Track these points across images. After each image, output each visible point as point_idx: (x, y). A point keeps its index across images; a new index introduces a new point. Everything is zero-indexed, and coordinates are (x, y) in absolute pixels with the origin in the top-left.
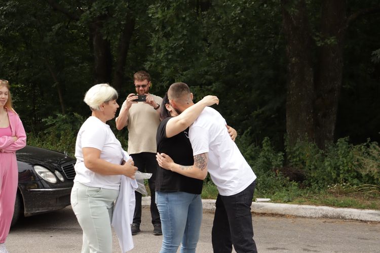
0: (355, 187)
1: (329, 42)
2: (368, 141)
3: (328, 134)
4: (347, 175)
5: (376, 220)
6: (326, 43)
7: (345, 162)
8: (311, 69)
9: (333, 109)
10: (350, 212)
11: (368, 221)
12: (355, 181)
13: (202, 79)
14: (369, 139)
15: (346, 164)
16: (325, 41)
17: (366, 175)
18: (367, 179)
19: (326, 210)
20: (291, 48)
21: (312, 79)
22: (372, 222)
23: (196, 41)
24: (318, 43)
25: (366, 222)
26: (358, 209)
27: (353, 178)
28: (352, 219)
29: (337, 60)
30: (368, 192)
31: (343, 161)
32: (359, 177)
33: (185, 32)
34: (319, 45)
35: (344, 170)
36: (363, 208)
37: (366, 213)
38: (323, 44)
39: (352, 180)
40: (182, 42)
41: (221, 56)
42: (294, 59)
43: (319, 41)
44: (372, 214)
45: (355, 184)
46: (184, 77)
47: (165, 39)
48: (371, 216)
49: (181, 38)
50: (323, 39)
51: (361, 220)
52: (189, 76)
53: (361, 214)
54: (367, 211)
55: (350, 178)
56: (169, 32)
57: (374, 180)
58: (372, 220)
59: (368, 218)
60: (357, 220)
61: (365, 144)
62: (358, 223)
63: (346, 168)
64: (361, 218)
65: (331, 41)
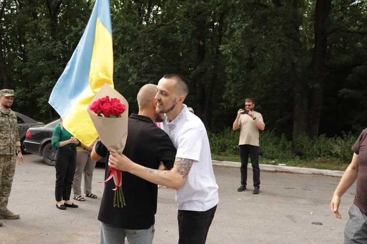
0: (329, 159)
1: (315, 86)
3: (315, 132)
4: (325, 153)
10: (326, 171)
12: (329, 156)
15: (324, 148)
17: (334, 153)
18: (335, 155)
19: (314, 170)
20: (296, 88)
22: (337, 177)
25: (334, 176)
27: (328, 154)
28: (327, 175)
29: (320, 95)
30: (336, 162)
31: (323, 146)
32: (331, 154)
34: (311, 87)
35: (323, 151)
37: (334, 172)
38: (313, 87)
39: (327, 156)
40: (242, 85)
42: (298, 94)
43: (311, 85)
44: (337, 173)
47: (233, 83)
49: (241, 83)
50: (313, 85)
56: (235, 80)
57: (339, 156)
58: (337, 175)
59: (335, 175)
61: (334, 138)
62: (330, 177)
64: (332, 175)
65: (317, 85)
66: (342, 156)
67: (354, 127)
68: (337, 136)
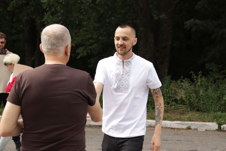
0: (173, 107)
1: (161, 17)
2: (182, 78)
3: (163, 75)
4: (169, 100)
5: (181, 128)
6: (160, 18)
7: (167, 91)
8: (152, 34)
9: (167, 59)
10: (165, 123)
11: (176, 128)
12: (174, 103)
13: (87, 42)
14: (182, 77)
15: (168, 93)
16: (159, 16)
17: (180, 99)
18: (181, 102)
19: (150, 122)
20: (139, 21)
21: (153, 40)
22: (178, 129)
23: (70, 17)
24: (155, 17)
25: (174, 129)
26: (170, 121)
27: (173, 101)
28: (166, 127)
29: (168, 28)
30: (181, 110)
31: (166, 91)
32: (176, 101)
33: (62, 11)
34: (156, 19)
35: (167, 97)
36: (173, 120)
37: (174, 123)
38: (158, 18)
39: (172, 103)
40: (61, 18)
41: (93, 27)
42: (141, 28)
43: (156, 16)
44: (178, 124)
45: (173, 105)
46: (76, 42)
47: (51, 16)
48: (177, 125)
49: (60, 15)
50: (158, 15)
51: (172, 128)
52: (78, 41)
53: (172, 124)
54: (176, 122)
55: (170, 101)
56: (53, 11)
57: (185, 102)
58: (178, 127)
59: (176, 126)
60: (169, 128)
61: (180, 80)
62: (169, 130)
63: (168, 95)
64: (171, 127)
65: (163, 16)
66: (188, 102)
67: (207, 66)
68: (184, 79)
